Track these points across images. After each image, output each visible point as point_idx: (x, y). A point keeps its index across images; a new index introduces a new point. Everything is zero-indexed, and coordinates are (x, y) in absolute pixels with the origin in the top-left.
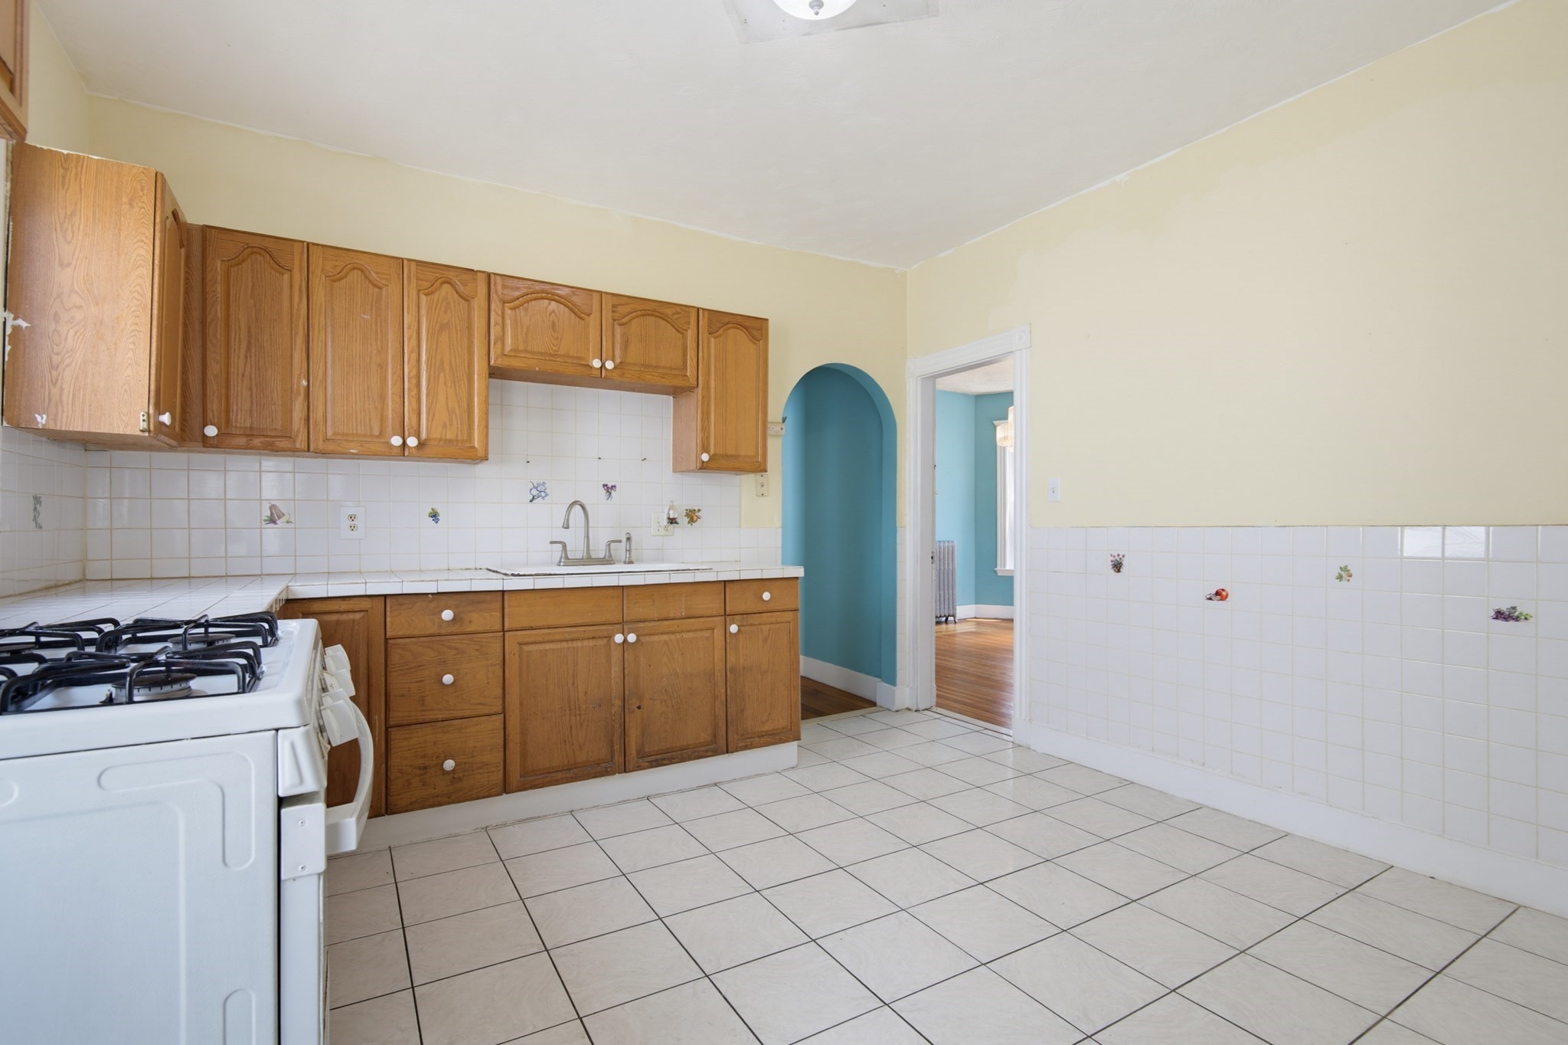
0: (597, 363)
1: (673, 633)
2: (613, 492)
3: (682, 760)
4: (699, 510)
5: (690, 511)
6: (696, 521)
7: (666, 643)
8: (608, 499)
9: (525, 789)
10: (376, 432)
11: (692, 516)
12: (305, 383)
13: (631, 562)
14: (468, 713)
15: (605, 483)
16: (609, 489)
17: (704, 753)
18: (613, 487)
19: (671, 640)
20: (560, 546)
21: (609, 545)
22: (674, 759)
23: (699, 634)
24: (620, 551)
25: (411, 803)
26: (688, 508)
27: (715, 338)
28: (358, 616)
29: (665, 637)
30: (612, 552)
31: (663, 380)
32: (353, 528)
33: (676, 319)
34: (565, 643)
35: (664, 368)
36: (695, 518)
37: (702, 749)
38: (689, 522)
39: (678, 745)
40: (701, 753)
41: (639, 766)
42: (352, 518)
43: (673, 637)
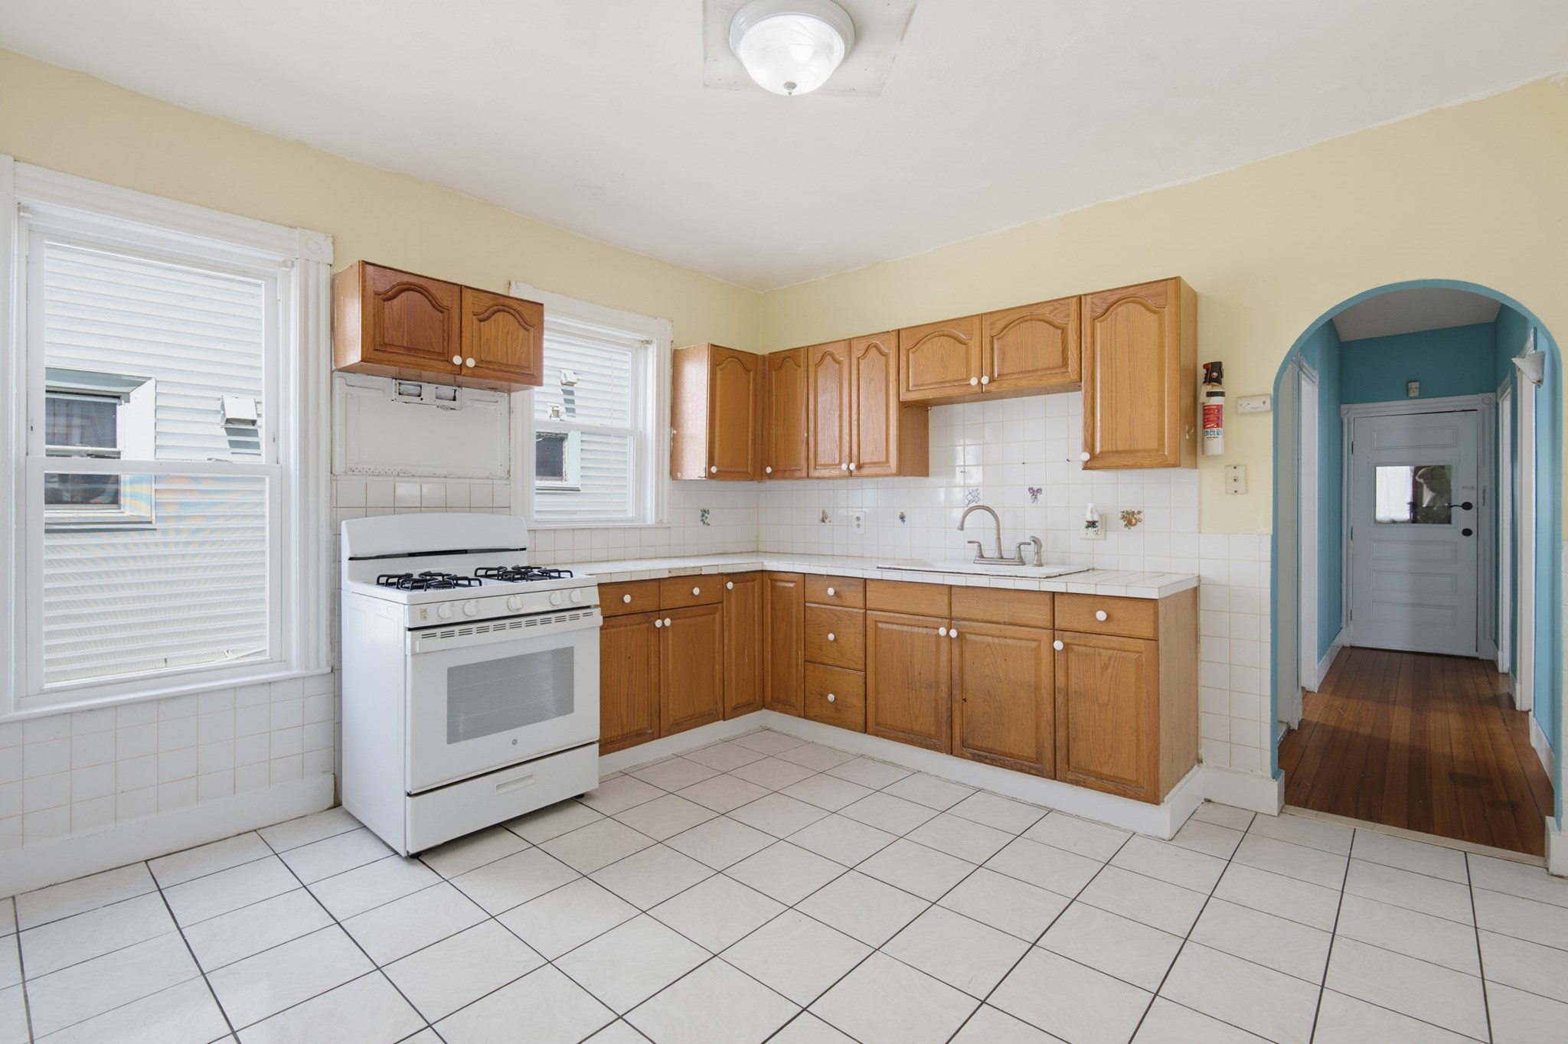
0: (974, 381)
1: (998, 637)
2: (1039, 496)
3: (1003, 766)
4: (1139, 513)
5: (1128, 513)
6: (1135, 525)
7: (988, 644)
8: (1033, 502)
9: (877, 735)
10: (837, 462)
11: (1130, 519)
12: (806, 435)
13: (1040, 565)
14: (845, 665)
15: (1031, 487)
16: (1035, 492)
17: (1028, 768)
18: (1039, 490)
19: (994, 643)
20: (976, 545)
21: (1019, 547)
22: (996, 761)
23: (1024, 643)
24: (1029, 552)
25: (816, 716)
26: (1125, 510)
27: (1099, 322)
28: (792, 585)
29: (989, 639)
30: (1022, 553)
31: (1041, 382)
32: (859, 526)
33: (1054, 316)
34: (906, 627)
35: (1043, 370)
36: (1134, 521)
37: (1026, 763)
38: (1126, 526)
39: (1000, 749)
40: (1024, 768)
41: (963, 754)
42: (858, 519)
43: (996, 640)
